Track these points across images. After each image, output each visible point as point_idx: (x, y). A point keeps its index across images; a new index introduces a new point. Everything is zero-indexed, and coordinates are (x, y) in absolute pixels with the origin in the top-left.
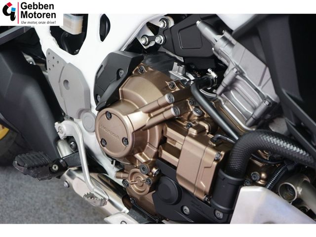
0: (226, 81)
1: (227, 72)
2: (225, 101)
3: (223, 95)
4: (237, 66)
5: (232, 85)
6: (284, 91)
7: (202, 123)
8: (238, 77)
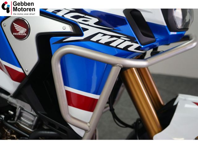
0: (17, 114)
1: (17, 110)
2: (20, 122)
3: (18, 120)
4: (20, 107)
5: (21, 115)
6: (39, 112)
7: (13, 136)
8: (22, 111)
